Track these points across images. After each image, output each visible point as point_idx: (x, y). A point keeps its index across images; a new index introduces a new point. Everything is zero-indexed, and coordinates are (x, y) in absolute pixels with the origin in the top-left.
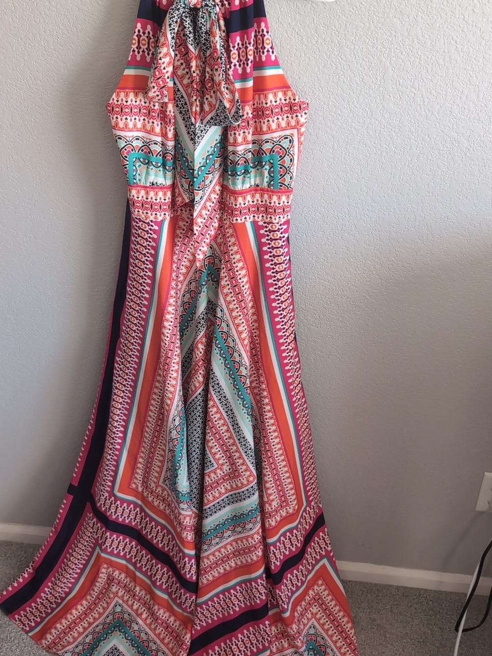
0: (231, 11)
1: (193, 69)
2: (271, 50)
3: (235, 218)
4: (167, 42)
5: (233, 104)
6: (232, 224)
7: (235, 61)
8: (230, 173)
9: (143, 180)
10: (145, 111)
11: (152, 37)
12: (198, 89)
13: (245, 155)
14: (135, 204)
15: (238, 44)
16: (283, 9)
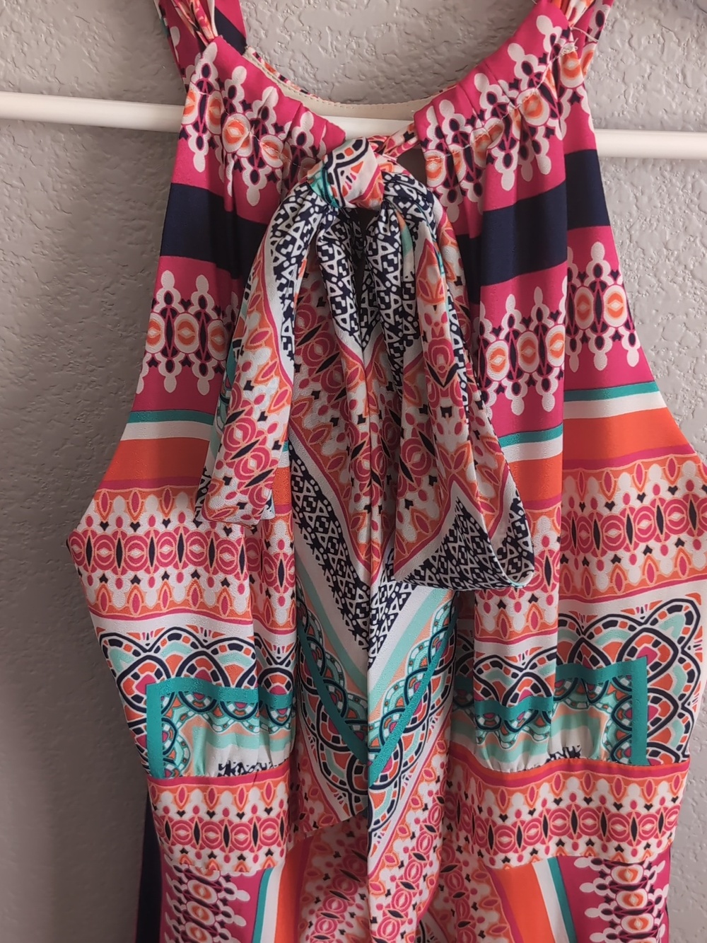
0: (485, 213)
1: (360, 409)
2: (625, 333)
3: (501, 856)
4: (270, 330)
5: (497, 513)
6: (490, 870)
7: (499, 376)
8: (481, 721)
9: (196, 760)
10: (196, 548)
11: (213, 315)
12: (377, 472)
13: (534, 666)
14: (173, 832)
15: (511, 321)
16: (645, 199)
